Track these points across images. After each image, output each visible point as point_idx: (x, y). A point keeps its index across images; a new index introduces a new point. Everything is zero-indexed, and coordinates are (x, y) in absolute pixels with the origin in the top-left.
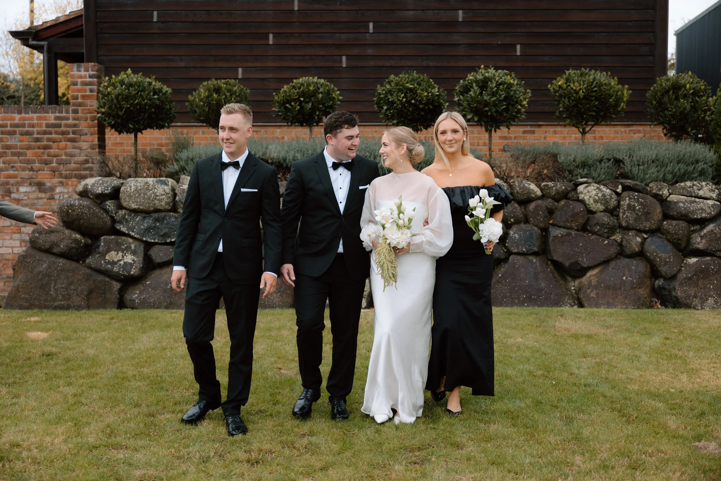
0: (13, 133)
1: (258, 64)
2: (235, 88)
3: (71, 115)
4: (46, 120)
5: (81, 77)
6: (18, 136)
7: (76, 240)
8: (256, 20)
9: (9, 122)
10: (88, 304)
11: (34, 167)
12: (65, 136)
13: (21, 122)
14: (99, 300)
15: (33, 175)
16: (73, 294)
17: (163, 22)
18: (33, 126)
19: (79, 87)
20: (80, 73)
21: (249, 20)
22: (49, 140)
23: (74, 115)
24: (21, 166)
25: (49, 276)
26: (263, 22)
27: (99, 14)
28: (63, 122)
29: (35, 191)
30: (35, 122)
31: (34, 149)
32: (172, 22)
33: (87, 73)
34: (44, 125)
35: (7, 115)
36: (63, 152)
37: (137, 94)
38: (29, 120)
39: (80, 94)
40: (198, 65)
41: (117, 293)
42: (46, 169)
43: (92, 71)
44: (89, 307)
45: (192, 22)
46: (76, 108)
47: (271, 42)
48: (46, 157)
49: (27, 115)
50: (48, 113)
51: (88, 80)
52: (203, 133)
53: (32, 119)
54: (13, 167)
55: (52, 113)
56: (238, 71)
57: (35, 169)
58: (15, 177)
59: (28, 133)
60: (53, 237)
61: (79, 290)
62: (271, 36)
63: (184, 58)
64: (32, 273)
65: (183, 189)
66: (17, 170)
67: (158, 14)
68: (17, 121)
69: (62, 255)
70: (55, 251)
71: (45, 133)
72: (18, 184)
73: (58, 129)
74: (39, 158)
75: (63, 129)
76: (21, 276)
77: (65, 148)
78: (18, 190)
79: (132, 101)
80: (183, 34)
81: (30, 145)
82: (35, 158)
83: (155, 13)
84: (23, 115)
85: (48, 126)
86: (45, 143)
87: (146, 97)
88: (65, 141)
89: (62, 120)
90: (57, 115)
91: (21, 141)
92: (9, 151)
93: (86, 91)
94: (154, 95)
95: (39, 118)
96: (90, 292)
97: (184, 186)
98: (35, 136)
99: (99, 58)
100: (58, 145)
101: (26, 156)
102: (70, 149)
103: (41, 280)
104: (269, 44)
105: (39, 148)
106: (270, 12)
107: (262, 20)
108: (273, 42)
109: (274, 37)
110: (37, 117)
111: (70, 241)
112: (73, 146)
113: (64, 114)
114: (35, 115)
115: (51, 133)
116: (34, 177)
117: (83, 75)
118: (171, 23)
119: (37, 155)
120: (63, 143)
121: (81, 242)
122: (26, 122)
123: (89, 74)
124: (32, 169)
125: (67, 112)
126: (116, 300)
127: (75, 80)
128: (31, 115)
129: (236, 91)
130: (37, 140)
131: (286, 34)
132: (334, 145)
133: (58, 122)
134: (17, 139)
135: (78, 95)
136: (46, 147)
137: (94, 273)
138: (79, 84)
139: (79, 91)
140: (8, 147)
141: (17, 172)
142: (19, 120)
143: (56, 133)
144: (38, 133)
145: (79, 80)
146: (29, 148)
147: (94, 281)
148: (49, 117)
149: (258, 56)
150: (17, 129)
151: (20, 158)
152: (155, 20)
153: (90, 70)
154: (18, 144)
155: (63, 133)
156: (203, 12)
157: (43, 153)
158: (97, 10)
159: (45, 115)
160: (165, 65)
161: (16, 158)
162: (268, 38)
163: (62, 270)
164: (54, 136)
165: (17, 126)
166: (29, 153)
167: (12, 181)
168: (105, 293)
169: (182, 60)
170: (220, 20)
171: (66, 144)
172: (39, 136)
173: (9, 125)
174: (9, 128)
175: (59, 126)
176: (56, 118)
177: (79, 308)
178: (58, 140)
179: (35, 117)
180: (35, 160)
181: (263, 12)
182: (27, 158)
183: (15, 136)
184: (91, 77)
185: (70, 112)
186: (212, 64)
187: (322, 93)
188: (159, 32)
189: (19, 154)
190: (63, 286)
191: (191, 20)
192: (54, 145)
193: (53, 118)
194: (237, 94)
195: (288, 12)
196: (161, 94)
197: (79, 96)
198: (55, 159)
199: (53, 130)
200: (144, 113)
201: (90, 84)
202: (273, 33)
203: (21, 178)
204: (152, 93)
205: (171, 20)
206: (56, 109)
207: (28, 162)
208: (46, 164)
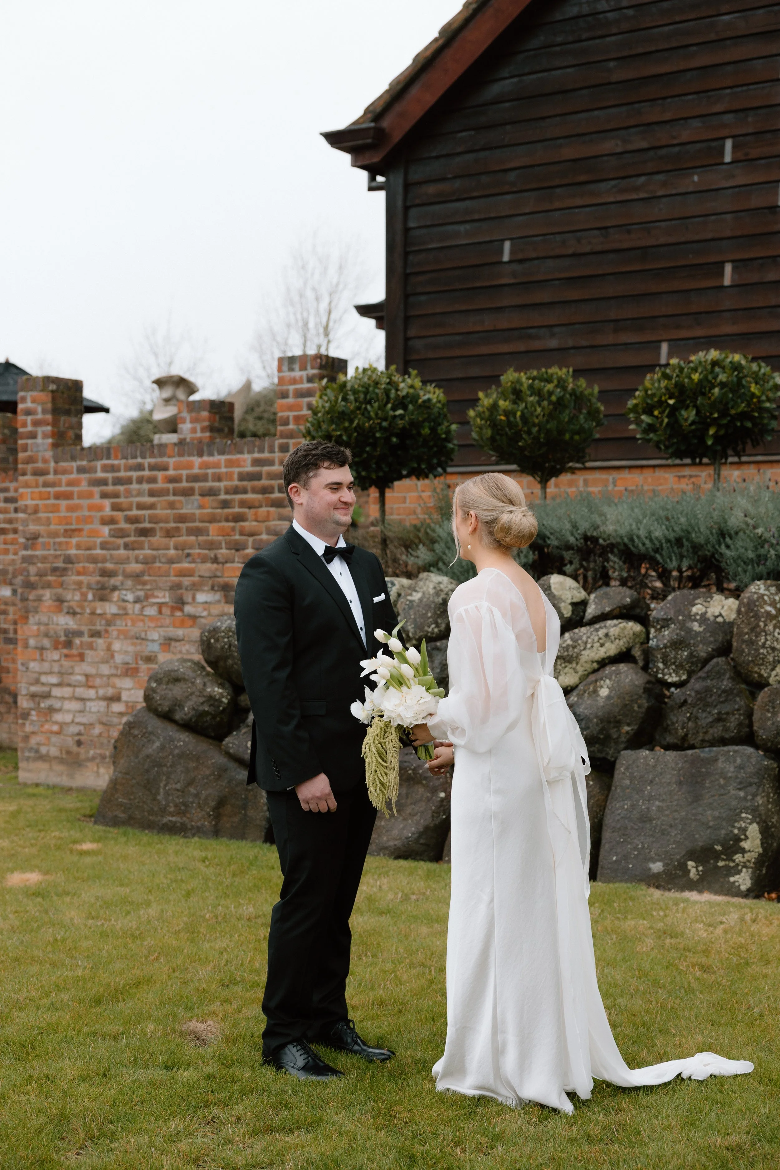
0: (188, 493)
1: (699, 332)
2: (550, 387)
3: (277, 455)
4: (239, 466)
5: (294, 381)
6: (197, 497)
7: (211, 698)
8: (697, 238)
9: (184, 473)
10: (216, 825)
11: (219, 556)
12: (267, 495)
13: (202, 471)
14: (236, 819)
15: (217, 570)
16: (192, 803)
17: (521, 261)
18: (218, 478)
19: (291, 400)
20: (293, 374)
21: (683, 239)
22: (243, 504)
23: (281, 454)
24: (199, 554)
25: (160, 766)
26: (713, 240)
27: (411, 258)
28: (266, 469)
29: (219, 601)
30: (223, 470)
31: (220, 521)
32: (537, 258)
33: (304, 373)
34: (236, 476)
35: (182, 459)
36: (262, 526)
37: (359, 408)
38: (214, 468)
39: (291, 414)
40: (584, 343)
41: (265, 808)
42: (236, 559)
43: (312, 368)
44: (216, 833)
45: (573, 255)
46: (285, 441)
47: (727, 281)
48: (237, 537)
49: (211, 459)
50: (241, 452)
51: (306, 385)
52: (586, 483)
53: (217, 465)
54: (188, 555)
55: (249, 452)
56: (659, 348)
57: (221, 559)
58: (189, 573)
59: (212, 492)
60: (177, 691)
61: (203, 797)
62: (728, 268)
63: (556, 330)
64: (137, 757)
65: (411, 601)
66: (193, 562)
67: (512, 246)
68: (196, 471)
69: (187, 726)
70: (178, 716)
71: (236, 491)
72: (195, 587)
73: (256, 483)
74: (227, 538)
75: (264, 482)
76: (122, 761)
77: (267, 519)
78: (194, 598)
79: (347, 424)
80: (557, 282)
81: (214, 515)
82: (220, 538)
83: (507, 245)
84: (205, 458)
85: (242, 477)
86: (237, 510)
87: (377, 414)
88: (267, 506)
89: (263, 466)
90: (256, 455)
91: (201, 507)
92: (183, 526)
93: (301, 409)
94: (394, 409)
95: (230, 464)
96: (221, 803)
97: (414, 594)
98: (223, 497)
99: (411, 343)
100: (256, 514)
101: (208, 535)
102: (274, 520)
103: (147, 771)
104: (722, 287)
105: (227, 520)
106: (728, 216)
107: (710, 236)
108: (733, 279)
109: (734, 269)
110: (226, 460)
111: (201, 700)
112: (279, 514)
113: (266, 455)
114: (223, 458)
115: (245, 492)
116: (219, 574)
117: (297, 378)
118: (536, 262)
119: (223, 533)
120: (264, 510)
121: (220, 701)
122: (210, 471)
123: (307, 375)
124: (215, 560)
125: (272, 451)
126: (264, 823)
127: (285, 387)
128: (217, 458)
129: (550, 393)
130: (225, 504)
131: (761, 261)
132: (305, 503)
133: (257, 469)
134: (196, 504)
135: (288, 418)
136: (239, 518)
137: (232, 765)
138: (291, 394)
139: (291, 408)
140: (182, 519)
141: (193, 565)
142: (200, 468)
143: (254, 491)
144: (227, 492)
145: (291, 388)
146: (212, 519)
147: (229, 782)
148: (244, 461)
149: (700, 313)
150: (197, 485)
151: (201, 538)
152: (506, 258)
153: (309, 367)
154: (197, 512)
155: (265, 490)
156: (596, 232)
157: (233, 529)
158: (408, 249)
159: (239, 456)
160: (521, 347)
161: (193, 538)
162: (721, 274)
163: (181, 756)
164: (250, 496)
165: (195, 478)
166: (213, 528)
167: (186, 581)
168: (244, 807)
169: (553, 335)
170: (625, 245)
171: (268, 512)
172: (228, 497)
173: (184, 478)
174: (184, 484)
175: (257, 477)
176: (257, 462)
177: (199, 831)
178: (257, 504)
179: (223, 462)
180: (220, 543)
181: (713, 218)
182: (210, 538)
183: (192, 498)
184: (310, 380)
185: (276, 449)
186: (610, 339)
187: (722, 385)
188: (512, 281)
189: (197, 532)
190: (178, 786)
191: (570, 251)
192: (250, 513)
193: (249, 462)
194: (554, 398)
195: (766, 211)
196: (411, 407)
197: (291, 419)
198: (251, 539)
199: (248, 484)
200: (374, 446)
201: (309, 393)
202: (732, 261)
203: (200, 576)
204: (389, 406)
205: (534, 255)
206: (254, 446)
207: (212, 546)
208: (237, 550)
